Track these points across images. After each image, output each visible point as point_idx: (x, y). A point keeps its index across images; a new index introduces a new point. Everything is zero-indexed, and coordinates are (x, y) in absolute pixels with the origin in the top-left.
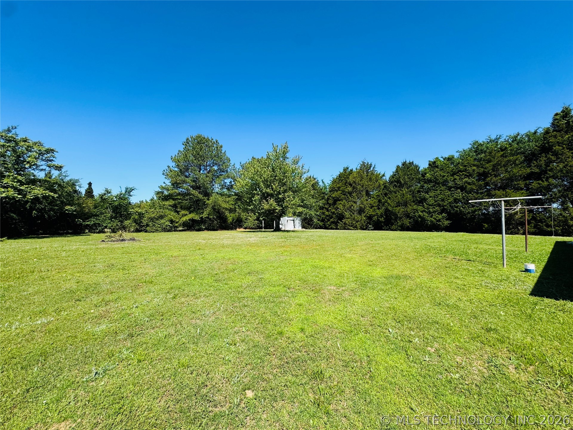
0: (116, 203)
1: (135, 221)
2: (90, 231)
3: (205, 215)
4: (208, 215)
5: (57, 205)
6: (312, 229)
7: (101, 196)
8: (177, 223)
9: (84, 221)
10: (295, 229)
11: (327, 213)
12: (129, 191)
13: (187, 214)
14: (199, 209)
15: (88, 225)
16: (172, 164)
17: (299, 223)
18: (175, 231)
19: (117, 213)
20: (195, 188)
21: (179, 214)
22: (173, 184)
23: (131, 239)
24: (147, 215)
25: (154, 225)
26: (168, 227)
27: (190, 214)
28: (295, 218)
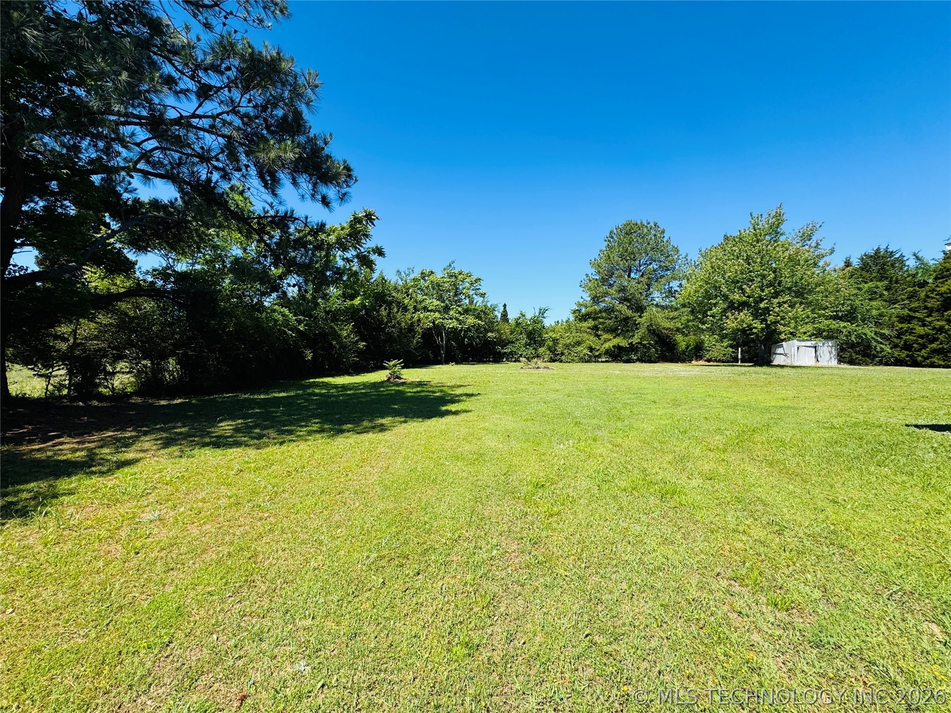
0: (530, 328)
1: (549, 349)
2: (507, 360)
3: (635, 340)
4: (641, 339)
5: (481, 333)
6: (876, 364)
7: (517, 320)
8: (597, 351)
9: (502, 349)
10: (819, 364)
11: (920, 330)
12: (543, 312)
13: (610, 340)
14: (628, 331)
15: (505, 353)
16: (591, 271)
17: (830, 353)
18: (595, 362)
19: (531, 340)
20: (623, 300)
21: (600, 339)
22: (593, 299)
23: (545, 368)
24: (561, 341)
25: (570, 354)
26: (586, 357)
27: (614, 338)
28: (819, 342)
